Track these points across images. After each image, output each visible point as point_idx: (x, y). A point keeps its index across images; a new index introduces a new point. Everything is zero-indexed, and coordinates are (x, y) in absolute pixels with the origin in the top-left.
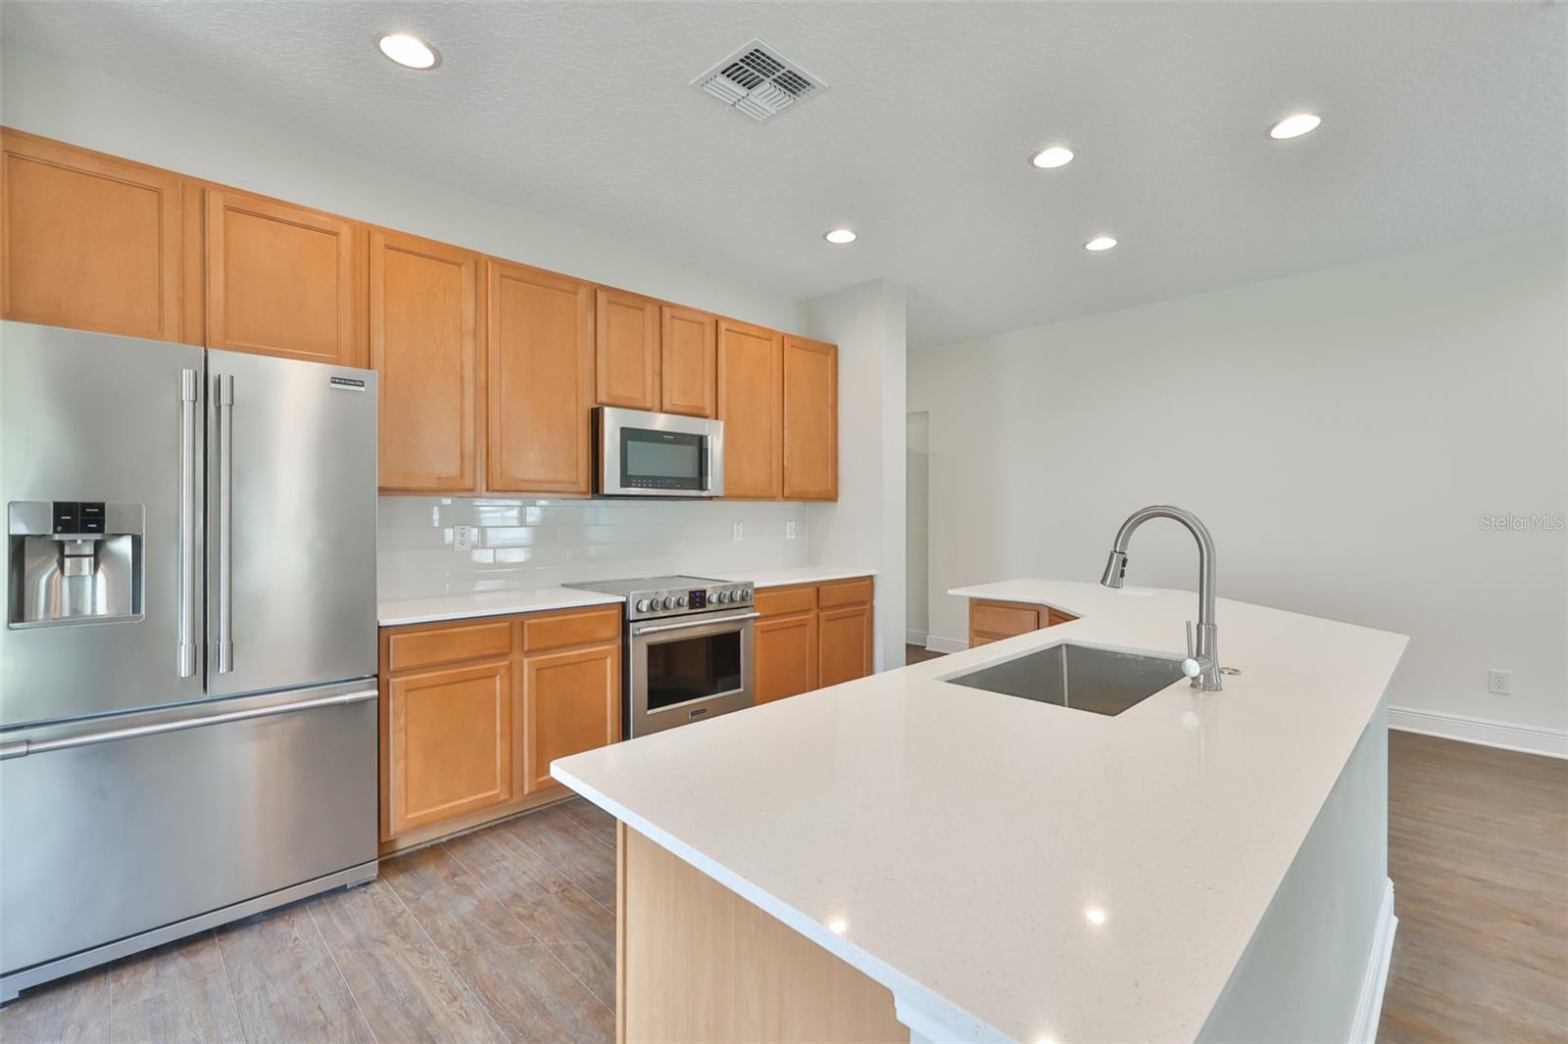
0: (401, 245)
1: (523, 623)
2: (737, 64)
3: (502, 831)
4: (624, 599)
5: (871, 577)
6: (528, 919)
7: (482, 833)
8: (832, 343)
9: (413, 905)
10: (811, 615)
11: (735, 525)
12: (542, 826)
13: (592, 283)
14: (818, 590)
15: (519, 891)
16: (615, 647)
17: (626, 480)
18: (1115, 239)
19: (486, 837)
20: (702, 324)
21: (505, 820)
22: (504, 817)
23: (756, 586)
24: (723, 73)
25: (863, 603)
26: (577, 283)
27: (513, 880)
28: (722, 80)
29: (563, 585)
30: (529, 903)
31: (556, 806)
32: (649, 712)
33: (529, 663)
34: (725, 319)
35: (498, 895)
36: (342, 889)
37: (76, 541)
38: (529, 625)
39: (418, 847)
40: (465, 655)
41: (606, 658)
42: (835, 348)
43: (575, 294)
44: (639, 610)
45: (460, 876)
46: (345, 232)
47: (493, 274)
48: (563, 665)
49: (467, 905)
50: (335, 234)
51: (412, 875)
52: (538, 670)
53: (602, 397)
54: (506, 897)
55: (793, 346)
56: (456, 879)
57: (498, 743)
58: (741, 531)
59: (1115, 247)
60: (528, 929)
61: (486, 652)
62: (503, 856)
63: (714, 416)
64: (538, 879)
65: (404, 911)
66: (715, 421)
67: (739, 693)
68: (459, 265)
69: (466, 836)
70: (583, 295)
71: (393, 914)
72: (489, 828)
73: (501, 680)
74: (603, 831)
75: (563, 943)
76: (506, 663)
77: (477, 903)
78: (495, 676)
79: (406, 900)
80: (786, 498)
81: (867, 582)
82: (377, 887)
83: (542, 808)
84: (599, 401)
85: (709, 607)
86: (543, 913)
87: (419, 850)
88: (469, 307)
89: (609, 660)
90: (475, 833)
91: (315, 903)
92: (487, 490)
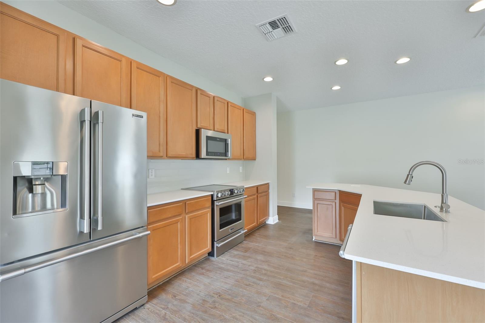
0: (141, 67)
1: (185, 203)
2: (275, 21)
3: (180, 277)
4: (212, 193)
5: (268, 183)
6: (215, 308)
7: (173, 279)
8: (255, 111)
9: (167, 310)
10: (256, 196)
11: (227, 168)
12: (193, 274)
13: (196, 87)
14: (257, 188)
15: (204, 299)
16: (210, 210)
17: (208, 154)
18: (340, 86)
19: (176, 280)
20: (224, 103)
21: (178, 273)
22: (178, 272)
23: (245, 187)
24: (269, 23)
25: (266, 192)
26: (192, 86)
27: (198, 295)
28: (268, 26)
29: (182, 189)
30: (210, 302)
31: (193, 266)
32: (220, 230)
33: (188, 217)
34: (230, 102)
35: (197, 301)
36: (136, 309)
37: (40, 178)
38: (188, 204)
39: (153, 288)
40: (170, 216)
41: (208, 213)
42: (255, 113)
43: (192, 90)
44: (217, 197)
45: (177, 296)
46: (124, 60)
47: (169, 81)
48: (197, 217)
49: (189, 307)
50: (120, 61)
51: (158, 298)
52: (190, 219)
53: (199, 126)
54: (201, 301)
55: (246, 112)
56: (176, 298)
57: (179, 246)
58: (229, 170)
59: (340, 89)
60: (217, 312)
61: (176, 214)
62: (188, 287)
63: (227, 132)
64: (207, 293)
65: (166, 313)
66: (227, 134)
67: (241, 222)
68: (159, 77)
69: (167, 281)
70: (194, 91)
71: (162, 315)
72: (175, 277)
73: (180, 223)
74: (216, 273)
75: (234, 315)
76: (181, 217)
77: (191, 305)
78: (178, 222)
79: (164, 309)
80: (245, 159)
81: (268, 185)
82: (147, 306)
83: (189, 267)
84: (198, 127)
85: (234, 195)
86: (219, 305)
87: (153, 289)
88: (162, 92)
89: (208, 214)
90: (170, 279)
91: (127, 316)
92: (167, 156)
